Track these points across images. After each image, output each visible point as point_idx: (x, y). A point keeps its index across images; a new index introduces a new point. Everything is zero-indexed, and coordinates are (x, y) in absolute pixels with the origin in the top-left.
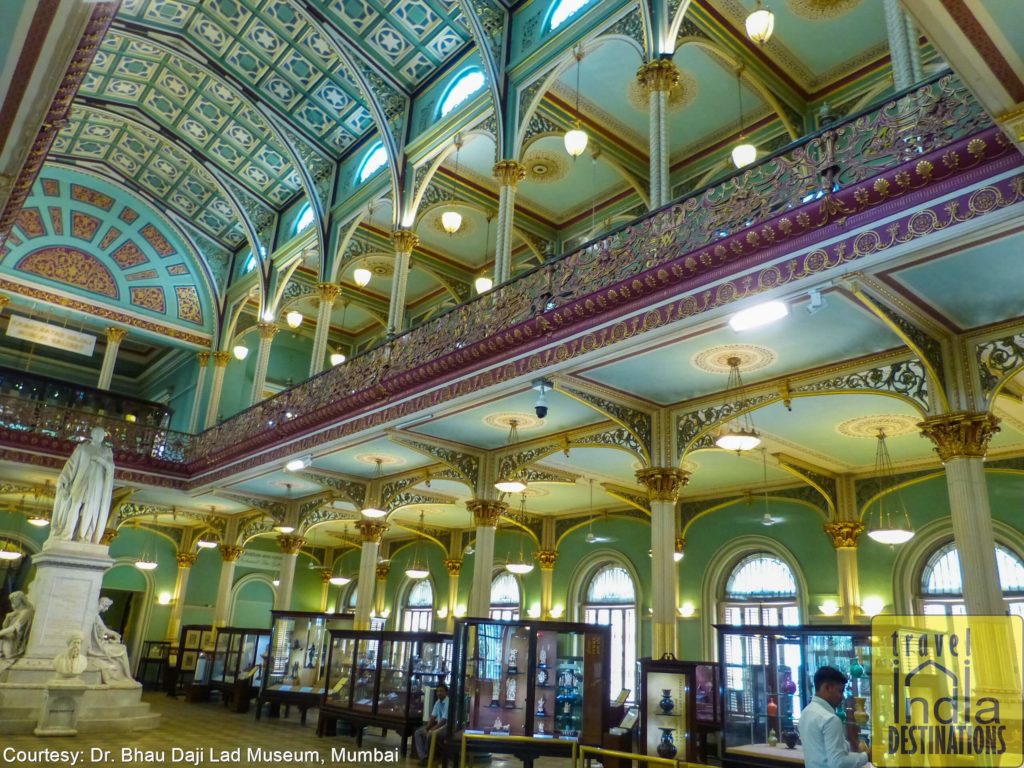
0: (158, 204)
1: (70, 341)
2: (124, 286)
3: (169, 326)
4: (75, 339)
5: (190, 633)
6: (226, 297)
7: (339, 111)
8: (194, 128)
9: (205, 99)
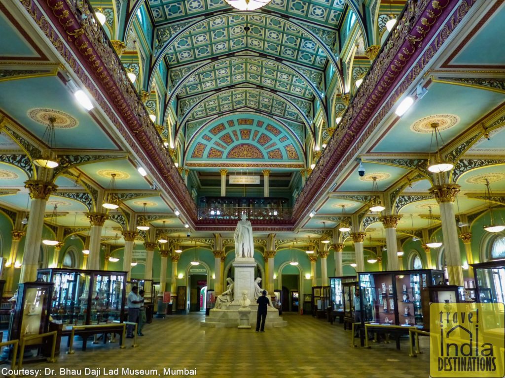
0: (269, 115)
1: (251, 180)
2: (264, 152)
3: (286, 164)
4: (252, 179)
5: (315, 290)
6: (306, 144)
7: (314, 50)
8: (268, 81)
9: (266, 68)
